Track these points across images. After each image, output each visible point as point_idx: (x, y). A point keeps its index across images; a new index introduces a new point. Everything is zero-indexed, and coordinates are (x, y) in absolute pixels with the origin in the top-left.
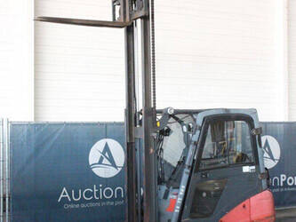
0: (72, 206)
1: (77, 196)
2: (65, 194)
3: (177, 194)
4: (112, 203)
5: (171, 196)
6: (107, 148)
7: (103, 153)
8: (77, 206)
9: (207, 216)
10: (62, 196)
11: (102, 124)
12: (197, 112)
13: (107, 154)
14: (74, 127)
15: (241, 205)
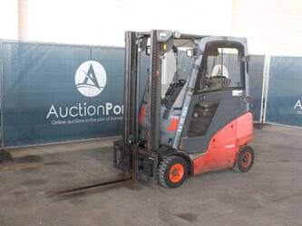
0: (59, 122)
1: (64, 113)
2: (53, 111)
3: (179, 115)
4: (95, 120)
5: (172, 117)
6: (91, 70)
7: (88, 74)
8: (64, 122)
9: (199, 135)
10: (50, 113)
11: (87, 47)
12: (199, 38)
13: (91, 75)
14: (63, 48)
15: (229, 125)
